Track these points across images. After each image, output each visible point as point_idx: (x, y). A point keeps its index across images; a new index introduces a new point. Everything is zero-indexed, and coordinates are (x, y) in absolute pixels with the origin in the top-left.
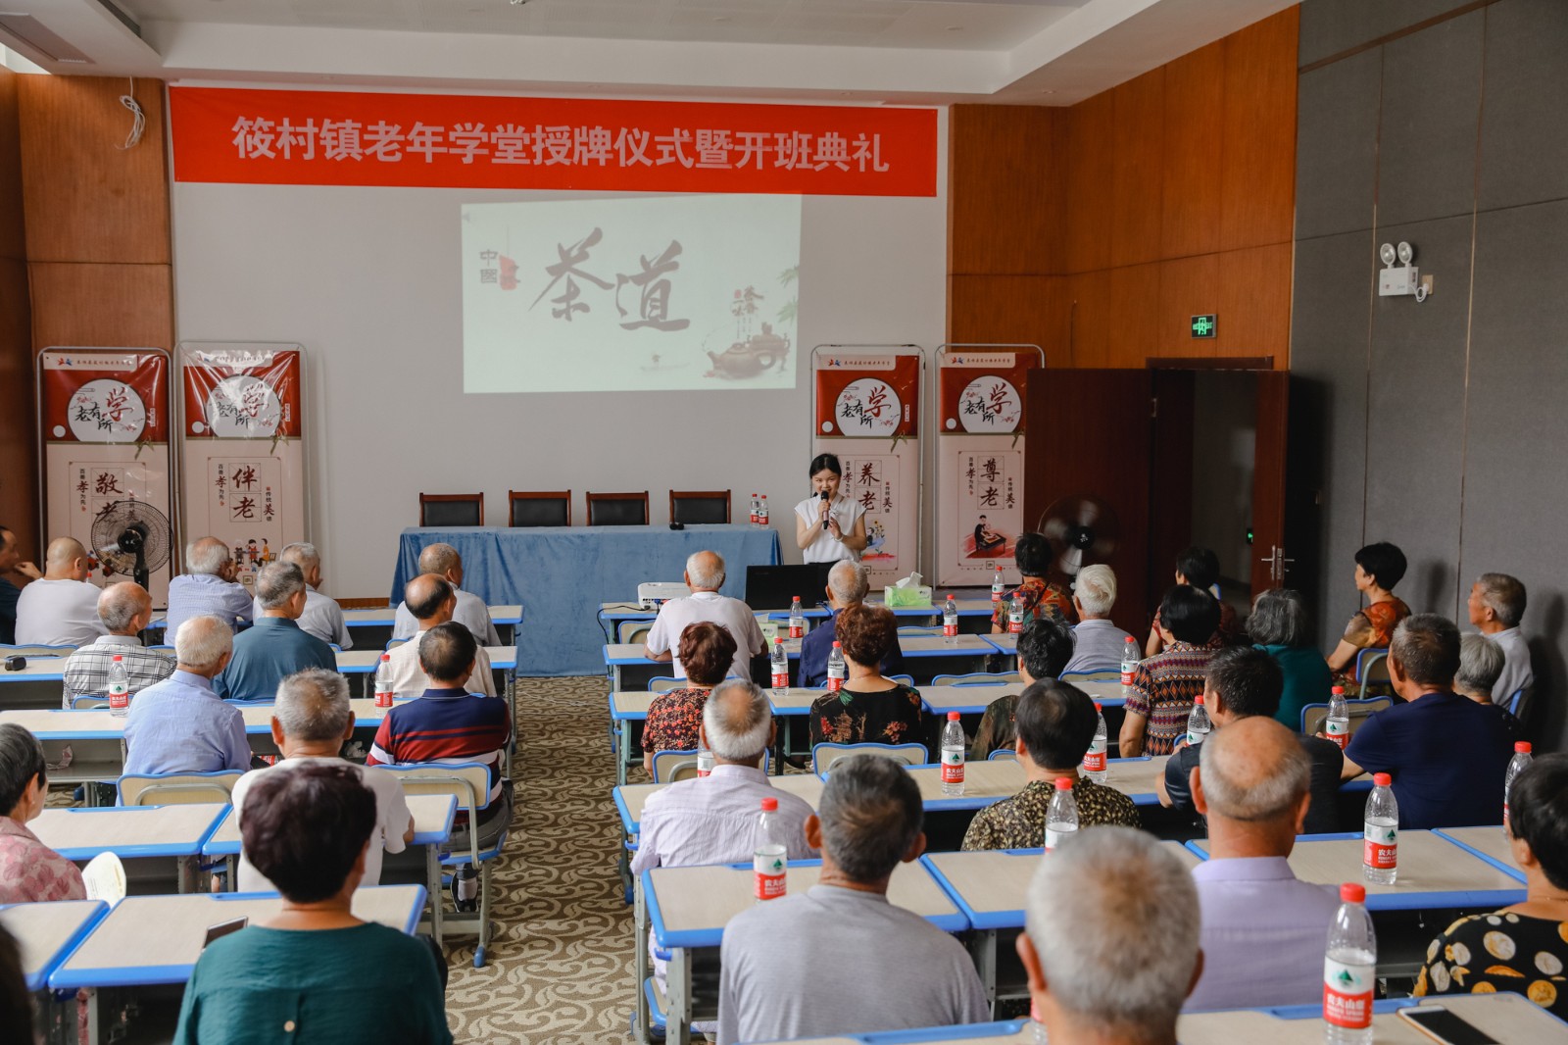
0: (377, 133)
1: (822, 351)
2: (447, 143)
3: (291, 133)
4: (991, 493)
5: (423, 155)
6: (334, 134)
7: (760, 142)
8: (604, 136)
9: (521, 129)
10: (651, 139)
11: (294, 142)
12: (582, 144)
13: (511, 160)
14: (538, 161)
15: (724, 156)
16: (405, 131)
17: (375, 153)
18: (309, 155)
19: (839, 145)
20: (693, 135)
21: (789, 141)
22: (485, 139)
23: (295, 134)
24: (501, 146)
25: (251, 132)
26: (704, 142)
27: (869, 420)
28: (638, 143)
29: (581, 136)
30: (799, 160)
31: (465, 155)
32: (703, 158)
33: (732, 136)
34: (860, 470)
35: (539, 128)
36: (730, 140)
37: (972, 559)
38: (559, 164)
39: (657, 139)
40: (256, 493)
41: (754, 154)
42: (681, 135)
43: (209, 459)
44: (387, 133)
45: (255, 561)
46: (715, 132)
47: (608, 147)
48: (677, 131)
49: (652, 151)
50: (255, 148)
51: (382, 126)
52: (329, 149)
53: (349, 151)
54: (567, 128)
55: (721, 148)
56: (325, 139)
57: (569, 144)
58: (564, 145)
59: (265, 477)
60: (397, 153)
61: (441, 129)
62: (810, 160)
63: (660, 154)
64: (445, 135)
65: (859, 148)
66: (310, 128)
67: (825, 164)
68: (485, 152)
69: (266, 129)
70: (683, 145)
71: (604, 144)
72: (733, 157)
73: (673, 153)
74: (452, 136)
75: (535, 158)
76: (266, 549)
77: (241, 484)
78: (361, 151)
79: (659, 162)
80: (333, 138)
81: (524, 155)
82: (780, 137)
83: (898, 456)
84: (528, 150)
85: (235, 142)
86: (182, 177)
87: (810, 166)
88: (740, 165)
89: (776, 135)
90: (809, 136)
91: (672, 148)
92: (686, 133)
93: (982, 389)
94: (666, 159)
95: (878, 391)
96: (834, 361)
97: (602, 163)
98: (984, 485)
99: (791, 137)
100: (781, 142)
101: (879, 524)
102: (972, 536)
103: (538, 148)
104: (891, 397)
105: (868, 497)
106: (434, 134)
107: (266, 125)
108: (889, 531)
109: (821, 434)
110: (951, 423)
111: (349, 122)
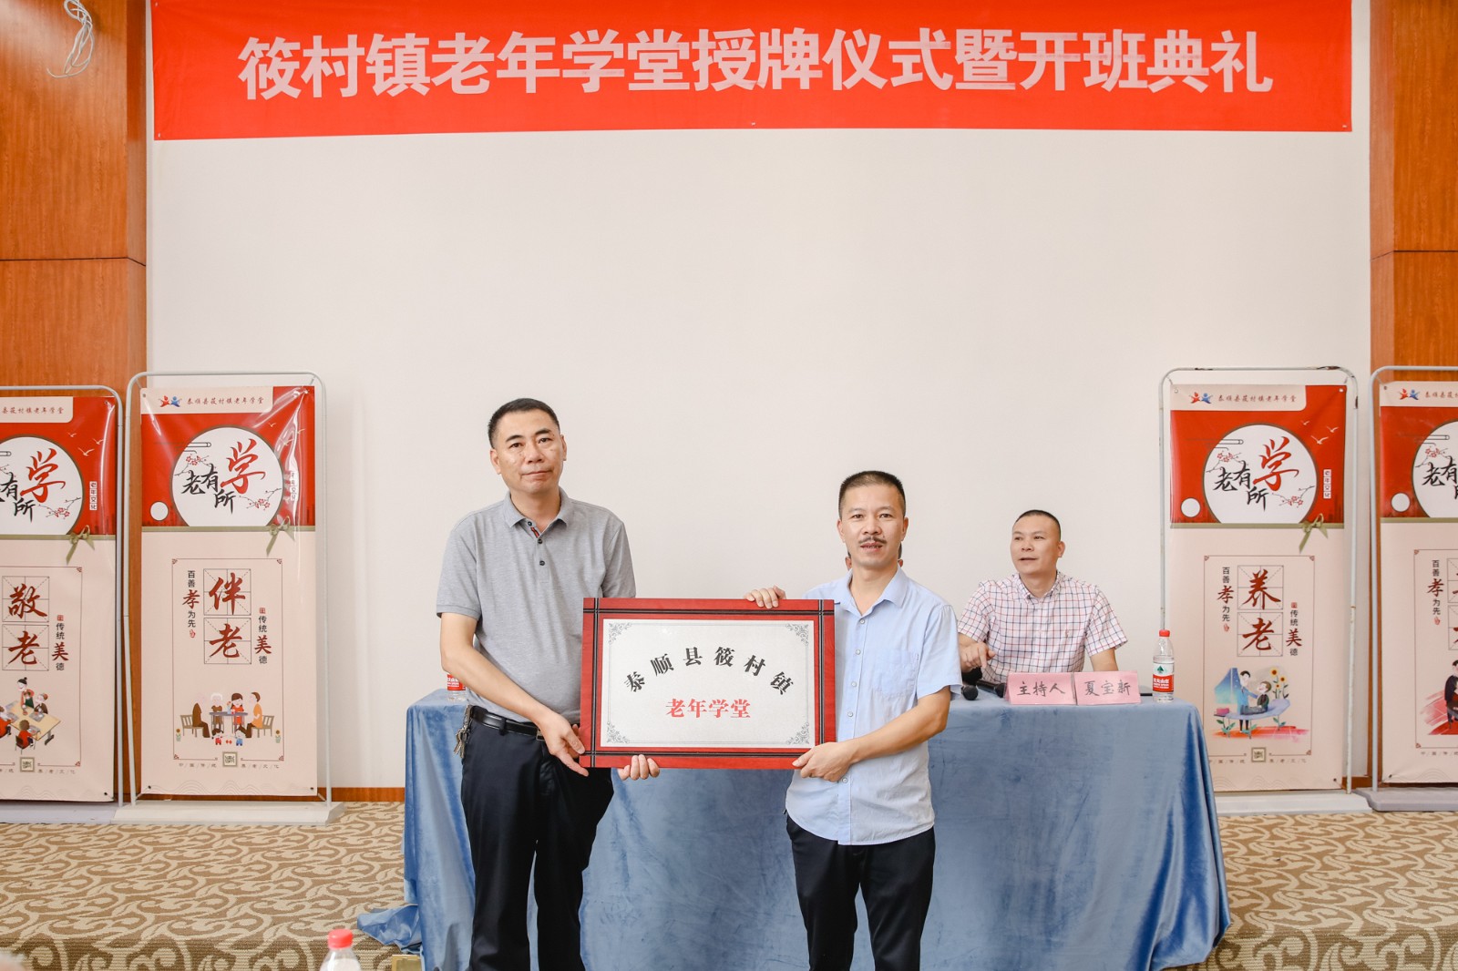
0: (452, 51)
1: (1179, 378)
2: (559, 62)
3: (324, 59)
5: (523, 81)
6: (388, 57)
7: (1059, 47)
8: (807, 43)
9: (675, 36)
10: (883, 45)
11: (328, 72)
12: (772, 56)
13: (659, 85)
14: (702, 85)
15: (1002, 70)
16: (495, 47)
17: (449, 83)
18: (350, 91)
19: (1190, 49)
20: (951, 37)
21: (1107, 45)
22: (619, 54)
23: (330, 60)
24: (644, 65)
25: (266, 60)
26: (968, 48)
27: (1260, 496)
28: (862, 52)
29: (770, 44)
30: (1124, 75)
31: (587, 80)
32: (968, 73)
33: (1015, 38)
34: (1247, 585)
36: (1011, 45)
37: (1440, 737)
38: (735, 88)
39: (893, 45)
40: (243, 618)
41: (1050, 67)
42: (932, 38)
43: (174, 561)
44: (468, 50)
45: (241, 729)
46: (988, 32)
47: (814, 60)
48: (924, 32)
49: (884, 65)
50: (271, 83)
51: (460, 41)
52: (379, 78)
53: (409, 80)
54: (748, 32)
55: (996, 58)
56: (374, 64)
57: (751, 57)
58: (744, 59)
59: (256, 593)
60: (482, 80)
61: (551, 41)
62: (1142, 74)
63: (898, 69)
64: (557, 50)
65: (1222, 54)
66: (352, 50)
67: (1168, 82)
68: (619, 73)
69: (287, 54)
70: (935, 53)
71: (807, 55)
72: (1018, 70)
73: (918, 68)
74: (567, 55)
75: (698, 81)
76: (257, 710)
77: (221, 601)
78: (427, 80)
79: (896, 81)
80: (387, 63)
81: (679, 76)
82: (1093, 38)
83: (1312, 558)
84: (686, 69)
85: (242, 77)
86: (164, 133)
87: (1144, 84)
88: (1028, 83)
89: (1086, 36)
90: (1141, 37)
91: (916, 59)
92: (939, 35)
93: (1453, 441)
94: (908, 77)
95: (1277, 447)
96: (1201, 396)
97: (805, 85)
98: (1457, 609)
99: (1110, 38)
100: (1094, 46)
101: (1280, 675)
102: (1441, 697)
103: (701, 66)
104: (1300, 457)
105: (1261, 629)
106: (539, 49)
107: (288, 48)
108: (1298, 687)
109: (1181, 519)
110: (1401, 502)
111: (410, 36)
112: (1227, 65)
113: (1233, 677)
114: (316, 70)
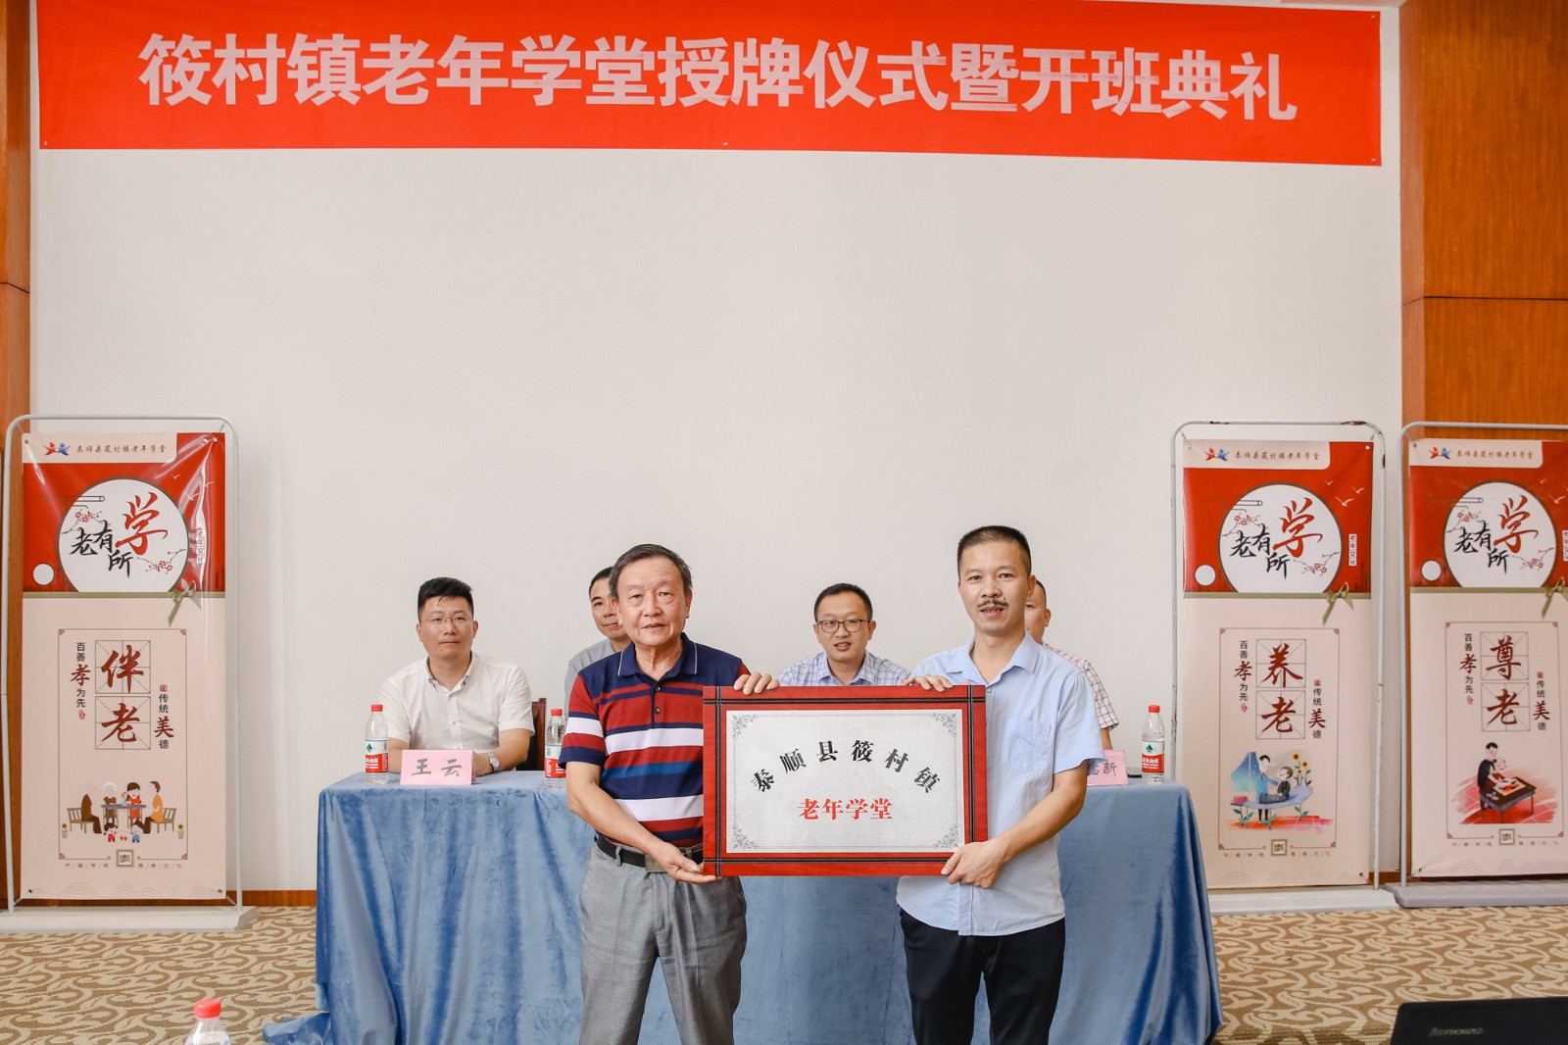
0: (386, 55)
1: (1194, 433)
2: (508, 71)
3: (238, 61)
4: (1506, 701)
5: (467, 90)
6: (313, 60)
7: (1065, 65)
8: (786, 55)
9: (639, 44)
10: (871, 60)
11: (243, 76)
12: (747, 69)
13: (620, 99)
14: (668, 100)
15: (1002, 90)
16: (436, 50)
17: (382, 90)
18: (269, 98)
19: (1208, 72)
20: (946, 51)
21: (1118, 65)
22: (575, 63)
23: (246, 62)
24: (603, 75)
25: (172, 61)
26: (965, 65)
27: (1281, 563)
28: (847, 67)
29: (745, 55)
30: (1136, 98)
31: (539, 91)
32: (965, 93)
33: (1017, 54)
34: (1267, 660)
35: (671, 42)
36: (1013, 62)
37: (1472, 826)
38: (705, 104)
39: (882, 59)
40: (140, 696)
41: (1055, 87)
42: (925, 53)
43: (61, 632)
44: (404, 55)
45: (138, 823)
46: (987, 48)
47: (794, 74)
48: (917, 46)
49: (873, 82)
50: (177, 87)
51: (395, 44)
52: (302, 84)
53: (336, 87)
54: (721, 42)
55: (996, 76)
56: (296, 68)
57: (724, 69)
58: (716, 72)
59: (156, 668)
60: (420, 89)
61: (498, 47)
62: (1156, 98)
63: (888, 86)
64: (505, 58)
65: (1242, 77)
66: (272, 51)
67: (1183, 106)
68: (575, 84)
69: (196, 54)
70: (928, 69)
71: (786, 69)
72: (1020, 90)
73: (909, 85)
74: (517, 62)
75: (664, 94)
76: (157, 801)
77: (115, 678)
78: (358, 87)
79: (885, 100)
80: (311, 67)
81: (643, 89)
82: (1102, 57)
83: (1337, 631)
84: (651, 81)
85: (143, 78)
86: (51, 141)
87: (1157, 109)
88: (1031, 105)
89: (1095, 55)
90: (1154, 57)
91: (908, 75)
92: (933, 49)
93: (1486, 504)
94: (898, 95)
95: (1299, 508)
96: (1217, 453)
97: (784, 102)
98: (1493, 687)
99: (1121, 57)
100: (1104, 66)
101: (1302, 760)
102: (1473, 782)
103: (668, 78)
104: (1324, 521)
105: (1282, 709)
106: (485, 55)
107: (197, 47)
108: (1321, 773)
109: (1194, 588)
110: (1431, 570)
111: (338, 37)
112: (1247, 90)
113: (1251, 762)
114: (229, 74)
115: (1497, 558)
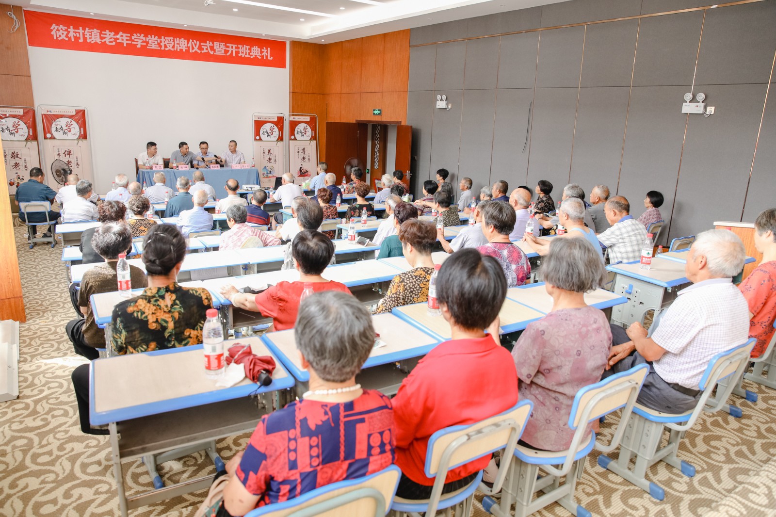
0: (106, 34)
1: (255, 114)
2: (131, 40)
3: (73, 32)
4: (304, 158)
5: (123, 43)
6: (90, 34)
7: (234, 47)
8: (184, 42)
9: (157, 37)
10: (200, 44)
11: (75, 35)
12: (177, 44)
13: (154, 47)
14: (163, 48)
15: (223, 51)
16: (116, 35)
17: (105, 42)
18: (81, 40)
19: (258, 50)
20: (213, 43)
21: (243, 48)
22: (144, 40)
23: (75, 32)
24: (150, 43)
25: (58, 30)
26: (217, 46)
27: (269, 136)
28: (196, 45)
29: (177, 41)
30: (246, 54)
31: (138, 45)
32: (217, 51)
33: (225, 45)
34: (267, 151)
35: (163, 37)
38: (170, 50)
39: (202, 44)
40: (72, 158)
41: (232, 51)
43: (54, 146)
44: (109, 35)
46: (220, 43)
47: (186, 45)
48: (208, 42)
49: (200, 48)
50: (60, 36)
52: (88, 38)
53: (96, 40)
54: (172, 38)
55: (222, 49)
56: (87, 35)
57: (173, 44)
58: (171, 44)
59: (75, 153)
61: (129, 35)
62: (249, 54)
63: (203, 49)
64: (130, 37)
65: (264, 52)
66: (81, 30)
67: (254, 56)
68: (145, 44)
70: (210, 46)
71: (184, 44)
72: (226, 51)
73: (207, 49)
74: (133, 38)
77: (66, 155)
78: (100, 40)
79: (203, 52)
81: (158, 46)
82: (240, 46)
83: (278, 147)
84: (159, 44)
85: (52, 33)
86: (31, 44)
87: (249, 56)
88: (228, 54)
90: (249, 47)
92: (211, 43)
93: (301, 127)
94: (205, 51)
95: (272, 127)
96: (259, 118)
97: (184, 51)
98: (302, 156)
100: (240, 48)
101: (273, 167)
103: (163, 44)
104: (276, 129)
105: (270, 159)
106: (126, 36)
107: (64, 28)
108: (276, 169)
109: (256, 140)
110: (293, 137)
111: (95, 30)
112: (264, 54)
113: (265, 167)
114: (72, 34)
115: (303, 135)
